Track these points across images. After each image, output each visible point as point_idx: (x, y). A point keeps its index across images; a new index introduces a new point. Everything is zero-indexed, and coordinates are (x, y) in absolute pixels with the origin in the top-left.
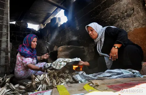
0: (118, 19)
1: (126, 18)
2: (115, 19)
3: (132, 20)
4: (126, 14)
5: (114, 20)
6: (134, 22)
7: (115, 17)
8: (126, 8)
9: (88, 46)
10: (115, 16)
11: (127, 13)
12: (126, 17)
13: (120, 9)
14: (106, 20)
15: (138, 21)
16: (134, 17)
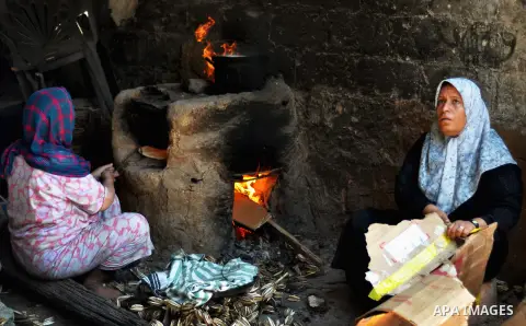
0: (452, 46)
1: (480, 63)
2: (442, 37)
3: (498, 87)
4: (484, 43)
5: (437, 43)
6: (500, 94)
7: (443, 31)
8: (491, 17)
9: (308, 90)
10: (443, 23)
11: (488, 44)
12: (480, 57)
13: (470, 10)
14: (407, 20)
15: (515, 100)
16: (508, 75)
